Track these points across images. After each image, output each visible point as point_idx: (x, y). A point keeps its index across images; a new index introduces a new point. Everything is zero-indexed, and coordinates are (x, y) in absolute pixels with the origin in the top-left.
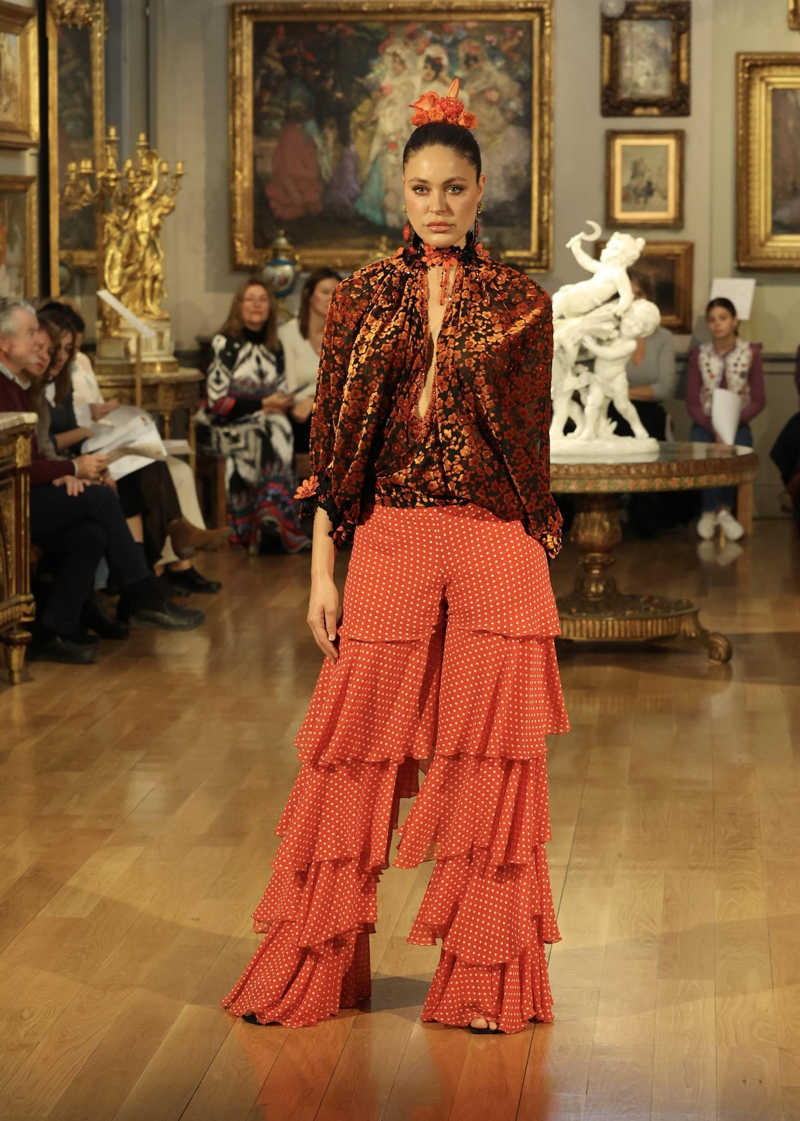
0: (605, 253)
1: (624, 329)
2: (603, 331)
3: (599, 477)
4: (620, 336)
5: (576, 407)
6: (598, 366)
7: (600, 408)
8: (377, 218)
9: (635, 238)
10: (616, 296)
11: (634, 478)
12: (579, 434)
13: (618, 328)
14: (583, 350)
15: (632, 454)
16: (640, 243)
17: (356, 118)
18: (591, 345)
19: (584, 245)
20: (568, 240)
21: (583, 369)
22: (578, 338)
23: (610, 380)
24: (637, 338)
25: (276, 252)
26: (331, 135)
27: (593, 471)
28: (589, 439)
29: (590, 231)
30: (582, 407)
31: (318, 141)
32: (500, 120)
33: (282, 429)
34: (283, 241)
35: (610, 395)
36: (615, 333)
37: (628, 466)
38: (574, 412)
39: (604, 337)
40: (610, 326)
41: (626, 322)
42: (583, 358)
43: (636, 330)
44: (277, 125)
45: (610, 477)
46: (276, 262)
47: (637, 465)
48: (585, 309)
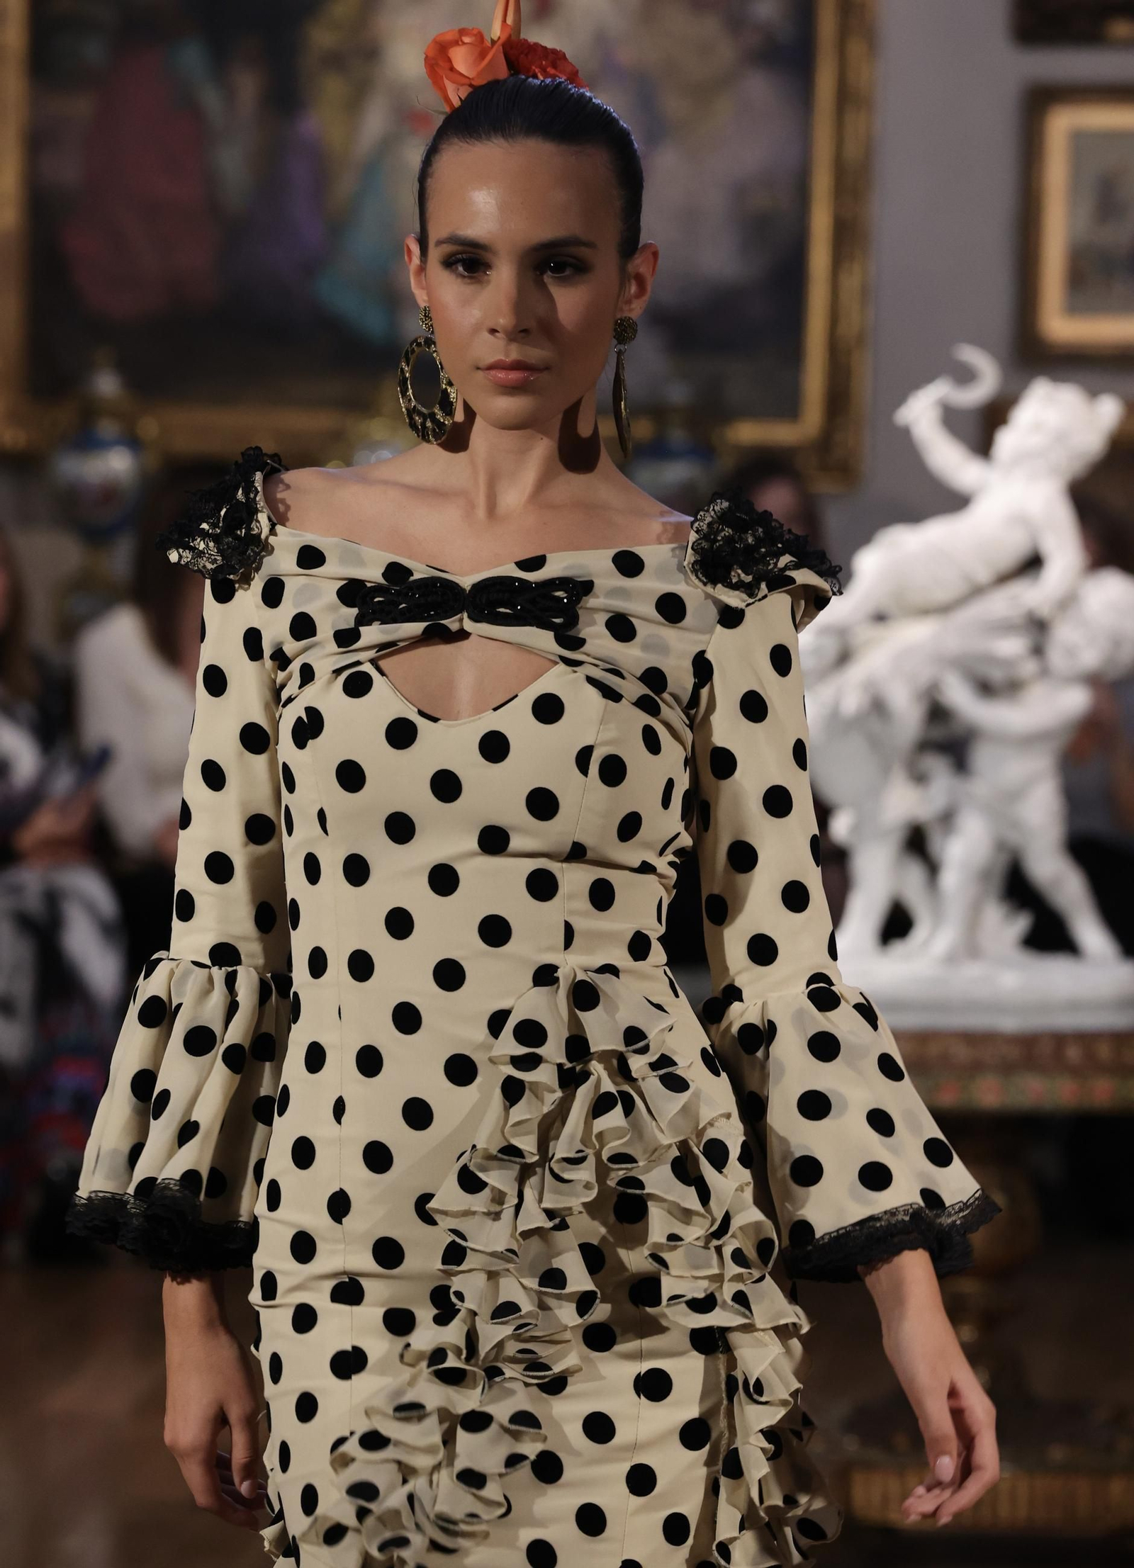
0: (1007, 440)
1: (1056, 657)
2: (992, 660)
3: (976, 1068)
4: (1045, 672)
5: (914, 874)
6: (982, 757)
7: (984, 876)
8: (372, 321)
9: (1093, 393)
10: (1032, 564)
11: (1075, 1072)
13: (1038, 651)
14: (937, 713)
15: (1074, 1006)
16: (1108, 411)
17: (322, 37)
18: (960, 697)
19: (951, 419)
20: (901, 398)
21: (938, 766)
22: (925, 675)
23: (1015, 795)
24: (1094, 680)
25: (90, 412)
26: (248, 85)
27: (962, 1053)
28: (951, 959)
29: (965, 376)
30: (932, 868)
31: (211, 99)
32: (726, 52)
33: (91, 908)
34: (107, 385)
35: (1014, 838)
36: (1029, 667)
37: (1060, 1039)
38: (912, 883)
39: (997, 675)
40: (1012, 647)
41: (1064, 634)
42: (938, 733)
43: (1090, 658)
44: (93, 51)
45: (1007, 1069)
46: (87, 442)
47: (1086, 1039)
48: (943, 595)
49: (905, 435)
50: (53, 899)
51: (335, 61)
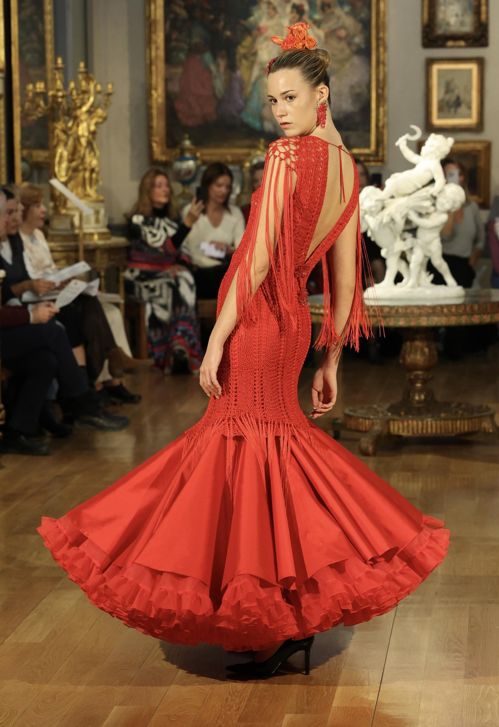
0: (424, 149)
1: (438, 206)
2: (423, 207)
3: (420, 315)
4: (436, 210)
5: (403, 264)
6: (420, 233)
7: (421, 265)
8: (257, 125)
9: (447, 138)
10: (432, 181)
11: (446, 316)
12: (406, 284)
13: (434, 205)
14: (408, 222)
15: (445, 298)
16: (450, 141)
17: (241, 50)
18: (414, 218)
19: (409, 144)
20: (397, 139)
21: (408, 236)
22: (405, 212)
23: (429, 243)
24: (449, 212)
25: (183, 151)
26: (222, 63)
27: (416, 311)
28: (413, 287)
29: (413, 133)
30: (408, 263)
31: (213, 68)
32: (347, 51)
33: (187, 281)
34: (187, 143)
35: (429, 255)
36: (433, 209)
37: (442, 307)
38: (402, 267)
39: (423, 212)
40: (428, 204)
41: (440, 200)
42: (408, 227)
43: (448, 206)
44: (182, 56)
45: (428, 315)
46: (182, 158)
47: (449, 306)
48: (409, 191)
49: (398, 147)
50: (177, 279)
51: (245, 57)
